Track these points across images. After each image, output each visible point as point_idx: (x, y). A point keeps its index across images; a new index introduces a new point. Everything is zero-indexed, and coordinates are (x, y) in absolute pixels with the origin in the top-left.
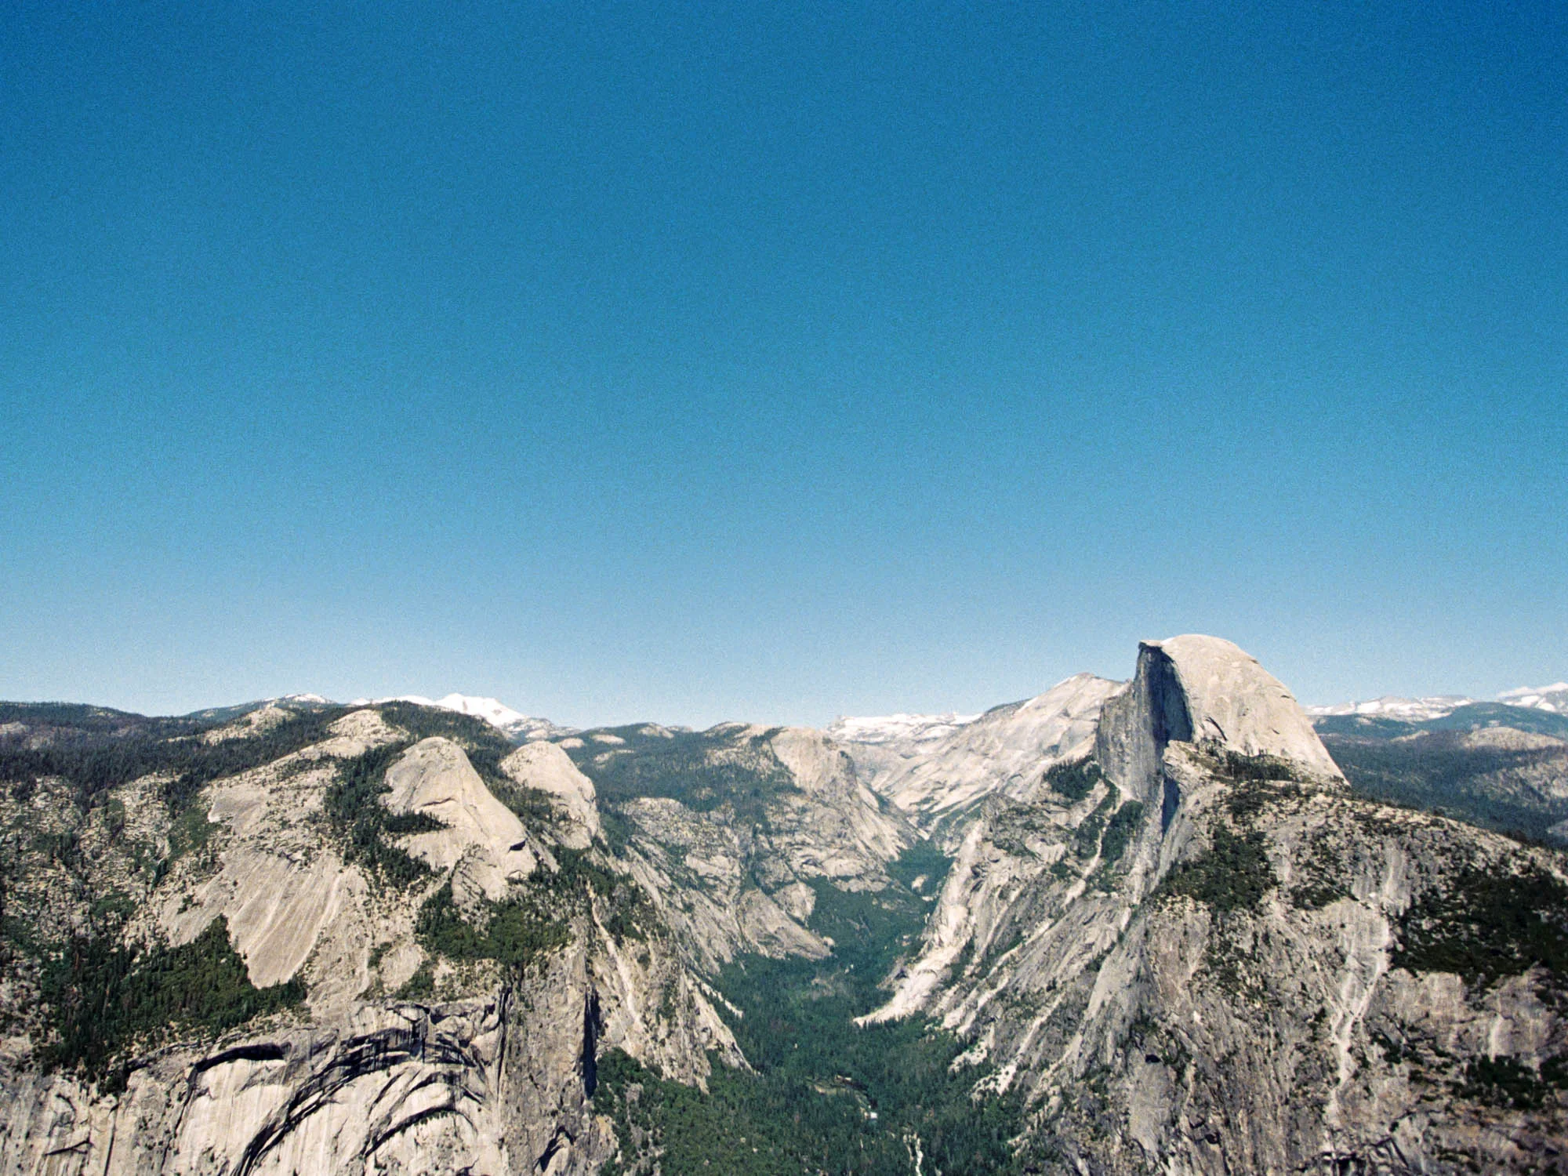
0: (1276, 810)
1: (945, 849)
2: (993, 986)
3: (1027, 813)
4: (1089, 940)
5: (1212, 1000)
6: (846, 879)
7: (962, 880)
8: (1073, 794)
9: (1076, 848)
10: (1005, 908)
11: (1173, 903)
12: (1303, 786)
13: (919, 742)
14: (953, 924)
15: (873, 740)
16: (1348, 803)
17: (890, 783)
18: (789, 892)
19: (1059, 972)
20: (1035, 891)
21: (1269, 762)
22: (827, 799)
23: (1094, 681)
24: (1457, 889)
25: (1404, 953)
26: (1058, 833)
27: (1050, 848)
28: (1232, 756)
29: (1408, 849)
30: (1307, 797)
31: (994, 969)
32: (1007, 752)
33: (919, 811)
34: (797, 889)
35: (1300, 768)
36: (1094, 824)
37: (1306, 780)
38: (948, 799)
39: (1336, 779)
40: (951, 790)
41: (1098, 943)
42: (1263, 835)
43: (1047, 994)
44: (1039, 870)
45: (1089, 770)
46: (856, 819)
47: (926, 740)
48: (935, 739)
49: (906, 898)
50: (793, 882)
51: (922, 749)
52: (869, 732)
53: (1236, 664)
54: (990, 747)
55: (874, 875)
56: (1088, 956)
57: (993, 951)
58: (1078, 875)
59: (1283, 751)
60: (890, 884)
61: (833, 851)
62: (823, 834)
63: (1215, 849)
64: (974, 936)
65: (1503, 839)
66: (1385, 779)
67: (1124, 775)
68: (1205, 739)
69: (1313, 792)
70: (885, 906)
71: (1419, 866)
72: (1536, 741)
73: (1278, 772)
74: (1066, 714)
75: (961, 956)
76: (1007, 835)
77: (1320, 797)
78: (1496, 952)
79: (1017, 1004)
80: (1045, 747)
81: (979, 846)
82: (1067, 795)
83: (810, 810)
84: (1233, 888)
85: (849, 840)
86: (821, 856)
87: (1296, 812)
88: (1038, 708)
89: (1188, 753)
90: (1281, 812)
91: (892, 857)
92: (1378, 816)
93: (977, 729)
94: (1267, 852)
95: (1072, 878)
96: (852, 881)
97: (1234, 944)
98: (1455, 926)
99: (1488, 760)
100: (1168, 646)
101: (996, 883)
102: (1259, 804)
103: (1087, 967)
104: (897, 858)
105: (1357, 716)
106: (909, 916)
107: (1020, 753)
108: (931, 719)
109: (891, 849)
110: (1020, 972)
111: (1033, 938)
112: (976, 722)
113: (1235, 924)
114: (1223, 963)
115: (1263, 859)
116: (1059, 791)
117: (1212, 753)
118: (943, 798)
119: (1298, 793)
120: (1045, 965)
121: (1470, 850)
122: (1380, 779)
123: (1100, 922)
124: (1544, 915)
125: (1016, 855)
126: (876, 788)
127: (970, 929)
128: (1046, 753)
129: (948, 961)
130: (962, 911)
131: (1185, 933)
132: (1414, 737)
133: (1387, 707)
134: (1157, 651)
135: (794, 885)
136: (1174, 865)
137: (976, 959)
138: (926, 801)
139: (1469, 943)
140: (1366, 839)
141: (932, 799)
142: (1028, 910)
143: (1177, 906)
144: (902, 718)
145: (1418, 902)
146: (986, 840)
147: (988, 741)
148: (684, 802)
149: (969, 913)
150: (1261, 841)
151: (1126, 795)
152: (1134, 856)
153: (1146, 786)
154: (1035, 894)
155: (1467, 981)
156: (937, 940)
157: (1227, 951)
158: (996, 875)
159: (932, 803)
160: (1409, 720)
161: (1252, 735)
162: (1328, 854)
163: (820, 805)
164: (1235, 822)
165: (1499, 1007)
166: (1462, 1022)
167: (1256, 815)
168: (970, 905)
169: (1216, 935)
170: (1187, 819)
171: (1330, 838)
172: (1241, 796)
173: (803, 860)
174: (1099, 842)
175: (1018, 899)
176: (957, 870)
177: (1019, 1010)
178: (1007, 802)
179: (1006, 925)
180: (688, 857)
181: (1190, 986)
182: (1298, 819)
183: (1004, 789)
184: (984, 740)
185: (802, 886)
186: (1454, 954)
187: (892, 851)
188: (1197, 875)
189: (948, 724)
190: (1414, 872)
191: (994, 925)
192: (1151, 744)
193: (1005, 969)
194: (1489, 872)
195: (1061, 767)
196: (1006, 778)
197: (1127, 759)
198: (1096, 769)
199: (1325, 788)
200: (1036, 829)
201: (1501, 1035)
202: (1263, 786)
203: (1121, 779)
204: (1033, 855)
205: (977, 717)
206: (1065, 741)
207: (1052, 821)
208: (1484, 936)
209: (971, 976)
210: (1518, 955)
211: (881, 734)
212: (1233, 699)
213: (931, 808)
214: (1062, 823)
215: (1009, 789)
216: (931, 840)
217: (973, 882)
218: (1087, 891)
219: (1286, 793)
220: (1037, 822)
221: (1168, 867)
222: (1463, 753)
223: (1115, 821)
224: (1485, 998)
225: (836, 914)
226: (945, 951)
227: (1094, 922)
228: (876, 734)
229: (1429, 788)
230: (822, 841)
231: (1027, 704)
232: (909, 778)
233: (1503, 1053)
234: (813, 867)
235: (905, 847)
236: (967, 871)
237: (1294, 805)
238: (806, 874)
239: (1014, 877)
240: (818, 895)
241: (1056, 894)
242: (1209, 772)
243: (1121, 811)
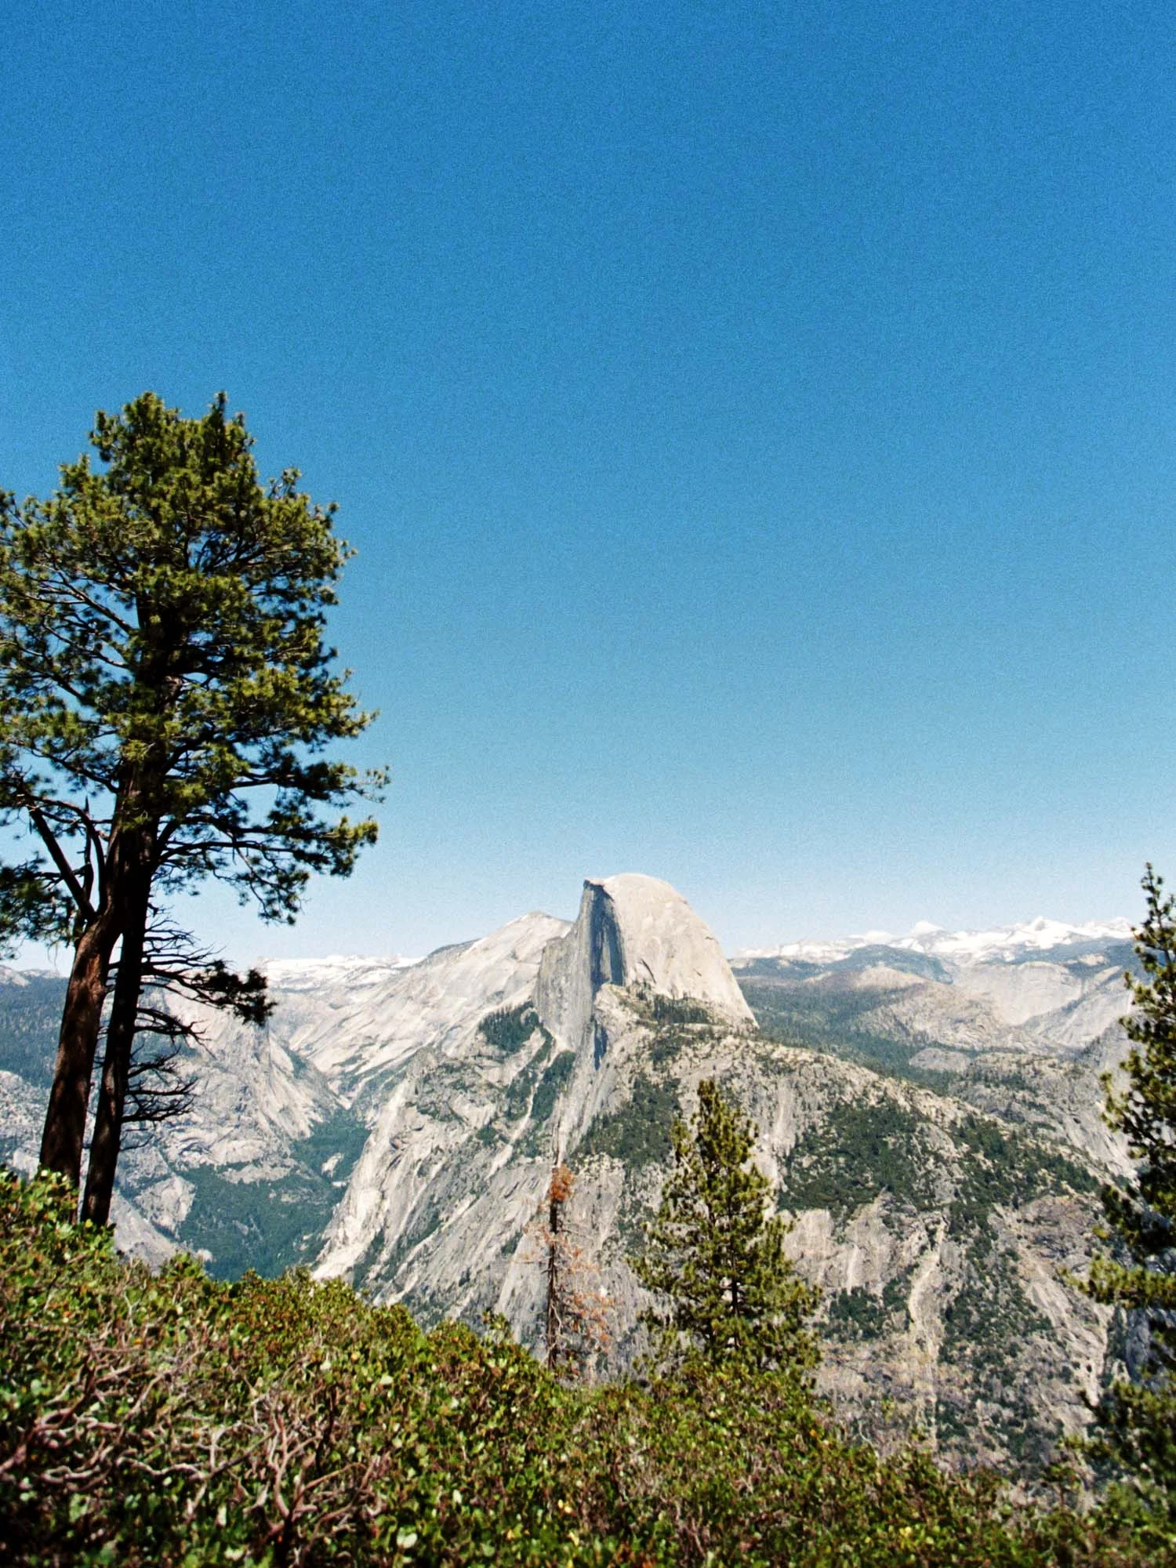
0: (691, 1054)
1: (368, 1119)
2: (400, 1289)
3: (458, 1070)
4: (508, 1218)
5: (618, 1270)
6: (239, 1166)
7: (379, 1156)
8: (508, 1045)
9: (506, 1108)
10: (424, 1186)
11: (590, 1163)
12: (716, 1028)
13: (353, 989)
14: (362, 1215)
15: (299, 987)
16: (752, 1044)
17: (311, 1040)
18: (158, 1192)
19: (474, 1259)
20: (457, 1163)
21: (691, 1005)
22: (228, 1062)
23: (546, 920)
24: (831, 1124)
25: (788, 1194)
26: (489, 1092)
27: (479, 1110)
28: (659, 1000)
29: (797, 1087)
30: (719, 1039)
31: (404, 1266)
32: (448, 999)
33: (343, 1073)
34: (171, 1185)
35: (717, 1010)
36: (527, 1080)
37: (722, 1022)
38: (378, 1057)
39: (748, 1021)
40: (382, 1046)
41: (518, 1219)
42: (678, 1081)
43: (459, 1290)
44: (465, 1136)
45: (527, 1019)
46: (260, 1087)
47: (362, 986)
48: (373, 985)
49: (312, 1185)
50: (165, 1177)
51: (356, 998)
52: (295, 977)
53: (669, 905)
54: (431, 995)
55: (275, 1159)
56: (508, 1236)
57: (405, 1243)
58: (505, 1140)
59: (704, 994)
60: (296, 1168)
61: (225, 1131)
62: (215, 1108)
63: (635, 1100)
64: (385, 1227)
65: (866, 1071)
66: (794, 1019)
67: (561, 1023)
68: (636, 982)
69: (725, 1034)
70: (285, 1199)
71: (803, 1103)
72: (907, 979)
73: (698, 1015)
74: (514, 956)
75: (367, 1254)
76: (433, 1097)
77: (730, 1040)
78: (856, 1183)
79: (425, 1308)
80: (489, 993)
81: (401, 1114)
82: (503, 1047)
83: (202, 1077)
84: (648, 1140)
85: (249, 1114)
86: (208, 1137)
87: (708, 1056)
88: (486, 949)
89: (620, 997)
90: (696, 1056)
91: (302, 1134)
92: (775, 1056)
93: (420, 973)
94: (680, 1099)
95: (499, 1144)
96: (246, 1169)
97: (644, 1203)
98: (828, 1161)
99: (873, 999)
100: (610, 885)
101: (416, 1158)
102: (678, 1049)
103: (504, 1250)
104: (308, 1134)
105: (779, 958)
106: (314, 1209)
107: (463, 1000)
108: (370, 962)
109: (303, 1123)
110: (432, 1266)
111: (451, 1221)
112: (418, 966)
113: (646, 1181)
114: (632, 1226)
115: (677, 1107)
116: (494, 1043)
117: (641, 996)
118: (372, 1056)
119: (712, 1037)
120: (460, 1252)
121: (840, 1084)
122: (790, 1020)
123: (523, 1193)
124: (890, 1140)
125: (442, 1120)
126: (293, 1047)
127: (381, 1217)
128: (489, 1000)
129: (351, 1263)
130: (374, 1195)
131: (599, 1196)
132: (820, 978)
133: (806, 949)
134: (599, 890)
135: (168, 1181)
136: (595, 1120)
137: (385, 1256)
138: (353, 1060)
139: (838, 1176)
140: (763, 1080)
141: (360, 1057)
142: (449, 1186)
143: (594, 1166)
144: (336, 959)
145: (801, 1140)
146: (410, 1104)
147: (431, 986)
148: (26, 1076)
149: (383, 1197)
150: (676, 1087)
151: (562, 1045)
152: (563, 1113)
153: (580, 1032)
154: (458, 1166)
155: (834, 1216)
156: (341, 1235)
157: (637, 1211)
158: (417, 1147)
159: (359, 1062)
160: (820, 962)
161: (678, 977)
162: (732, 1097)
163: (218, 1071)
164: (655, 1069)
165: (856, 1238)
166: (828, 1258)
167: (674, 1061)
168: (384, 1187)
169: (628, 1195)
170: (611, 1068)
171: (734, 1081)
172: (662, 1042)
173: (185, 1146)
174: (530, 1100)
175: (438, 1175)
176: (374, 1144)
177: (425, 1315)
178: (437, 1058)
179: (423, 1207)
180: (16, 1154)
181: (599, 1256)
182: (709, 1063)
183: (441, 1043)
184: (425, 987)
185: (178, 1181)
186: (826, 1189)
187: (304, 1126)
188: (616, 1129)
189: (389, 967)
190: (799, 1111)
191: (410, 1209)
192: (588, 989)
193: (416, 1264)
194: (855, 1104)
195: (498, 1015)
196: (445, 1029)
197: (565, 1005)
198: (534, 1016)
199: (734, 1030)
200: (465, 1088)
201: (857, 1266)
202: (682, 1030)
203: (558, 1027)
204: (459, 1118)
205: (418, 961)
206: (511, 986)
207: (484, 1077)
208: (849, 1167)
209: (376, 1279)
210: (871, 1184)
211: (310, 979)
212: (664, 941)
213: (358, 1069)
214: (493, 1080)
215: (447, 1042)
216: (352, 1110)
217: (391, 1158)
218: (514, 1157)
219: (701, 1036)
220: (468, 1079)
221: (590, 1123)
222: (853, 993)
223: (549, 1075)
224: (847, 1230)
225: (220, 1217)
226: (350, 1249)
227: (516, 1193)
228: (304, 980)
229: (827, 1027)
230: (214, 1118)
231: (476, 945)
232: (335, 1032)
233: (857, 1285)
234: (196, 1155)
235: (320, 1120)
236: (385, 1143)
237: (706, 1049)
238: (186, 1164)
239: (438, 1148)
240: (198, 1192)
241: (480, 1164)
242: (636, 1017)
243: (555, 1063)
